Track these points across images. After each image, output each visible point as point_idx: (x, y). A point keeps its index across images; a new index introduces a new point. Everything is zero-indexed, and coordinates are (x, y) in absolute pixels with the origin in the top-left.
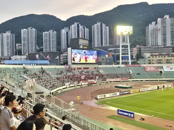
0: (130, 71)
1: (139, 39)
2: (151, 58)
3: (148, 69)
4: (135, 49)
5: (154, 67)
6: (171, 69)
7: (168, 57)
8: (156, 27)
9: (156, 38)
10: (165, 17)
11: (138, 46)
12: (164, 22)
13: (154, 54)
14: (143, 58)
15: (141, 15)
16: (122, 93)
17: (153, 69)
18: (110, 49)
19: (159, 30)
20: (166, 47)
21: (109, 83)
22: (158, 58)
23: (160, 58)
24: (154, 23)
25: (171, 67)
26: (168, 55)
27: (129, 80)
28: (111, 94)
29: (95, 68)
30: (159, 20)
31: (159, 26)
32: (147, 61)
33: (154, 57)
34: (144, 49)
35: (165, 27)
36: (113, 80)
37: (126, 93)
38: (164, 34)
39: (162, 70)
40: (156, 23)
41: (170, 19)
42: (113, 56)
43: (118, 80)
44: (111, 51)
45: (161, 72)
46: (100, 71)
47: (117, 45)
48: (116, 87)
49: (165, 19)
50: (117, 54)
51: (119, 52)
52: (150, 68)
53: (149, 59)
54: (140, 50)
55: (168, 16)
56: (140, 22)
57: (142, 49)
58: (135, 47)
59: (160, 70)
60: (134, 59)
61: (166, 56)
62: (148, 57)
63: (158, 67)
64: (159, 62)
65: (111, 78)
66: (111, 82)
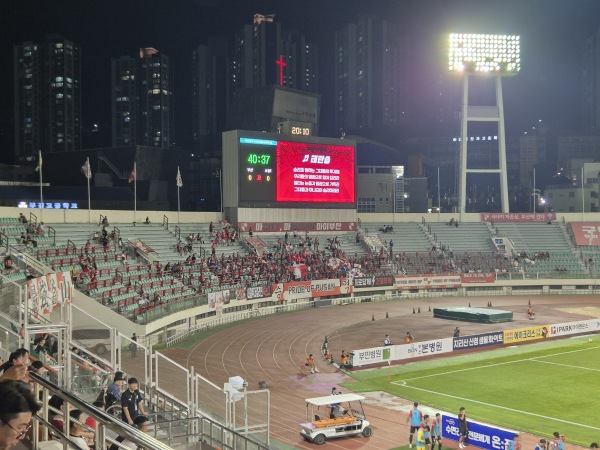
0: (505, 241)
3: (589, 236)
4: (529, 143)
16: (462, 343)
21: (405, 294)
27: (498, 283)
28: (416, 345)
29: (345, 226)
36: (424, 284)
37: (484, 340)
43: (449, 284)
46: (368, 241)
48: (439, 313)
51: (456, 154)
52: (597, 227)
54: (552, 148)
57: (561, 143)
65: (418, 272)
66: (414, 290)
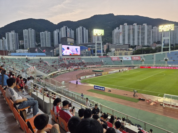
0: (102, 60)
1: (108, 39)
2: (116, 52)
3: (114, 59)
4: (105, 46)
5: (117, 57)
6: (128, 59)
7: (126, 51)
8: (119, 31)
9: (119, 38)
10: (124, 25)
11: (107, 44)
12: (124, 28)
13: (117, 49)
14: (110, 51)
15: (109, 23)
16: (97, 75)
17: (116, 59)
18: (89, 46)
19: (121, 33)
20: (125, 45)
21: (88, 68)
22: (120, 52)
23: (121, 52)
24: (117, 28)
25: (127, 57)
26: (126, 50)
27: (101, 66)
28: (90, 75)
29: (79, 58)
30: (121, 26)
31: (121, 30)
32: (113, 53)
33: (118, 51)
34: (111, 46)
35: (124, 31)
36: (91, 67)
37: (100, 74)
38: (124, 36)
39: (122, 60)
40: (119, 29)
41: (127, 26)
42: (91, 50)
43: (94, 67)
44: (90, 47)
45: (121, 61)
46: (82, 61)
47: (94, 42)
48: (93, 71)
49: (124, 26)
50: (93, 49)
51: (95, 48)
52: (115, 58)
53: (114, 52)
54: (108, 47)
55: (127, 24)
56: (109, 27)
57: (110, 46)
58: (105, 44)
59: (120, 60)
60: (105, 52)
61: (125, 51)
62: (114, 51)
63: (119, 58)
64: (121, 54)
65: (90, 65)
66: (89, 68)
